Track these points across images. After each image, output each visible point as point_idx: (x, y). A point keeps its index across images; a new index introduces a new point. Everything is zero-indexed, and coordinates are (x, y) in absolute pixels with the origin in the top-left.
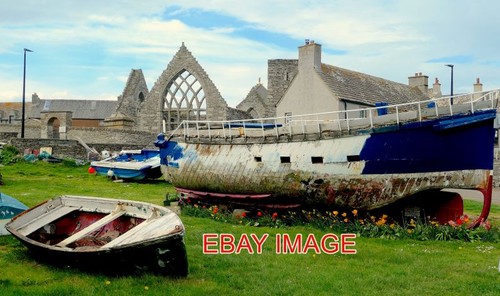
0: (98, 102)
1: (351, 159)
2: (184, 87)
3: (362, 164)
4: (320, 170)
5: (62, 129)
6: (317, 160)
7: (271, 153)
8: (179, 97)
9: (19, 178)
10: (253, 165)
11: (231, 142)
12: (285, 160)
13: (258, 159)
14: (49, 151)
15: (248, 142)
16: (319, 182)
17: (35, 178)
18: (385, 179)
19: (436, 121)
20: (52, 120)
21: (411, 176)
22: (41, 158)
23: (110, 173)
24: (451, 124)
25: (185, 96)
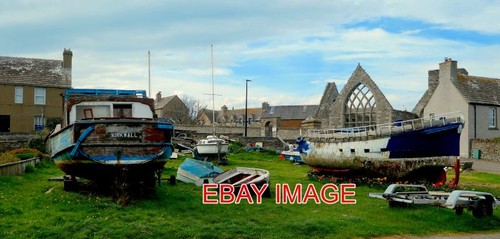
0: (308, 106)
1: (383, 150)
2: (360, 96)
3: (388, 153)
4: (369, 156)
5: (274, 129)
6: (367, 151)
7: (347, 147)
8: (356, 103)
9: (241, 161)
10: (339, 153)
11: (328, 141)
12: (353, 151)
13: (341, 150)
14: (260, 145)
15: (336, 141)
16: (369, 162)
17: (249, 162)
18: (402, 161)
19: (423, 130)
20: (268, 123)
21: (414, 159)
22: (255, 149)
23: (291, 158)
24: (430, 132)
25: (361, 103)
